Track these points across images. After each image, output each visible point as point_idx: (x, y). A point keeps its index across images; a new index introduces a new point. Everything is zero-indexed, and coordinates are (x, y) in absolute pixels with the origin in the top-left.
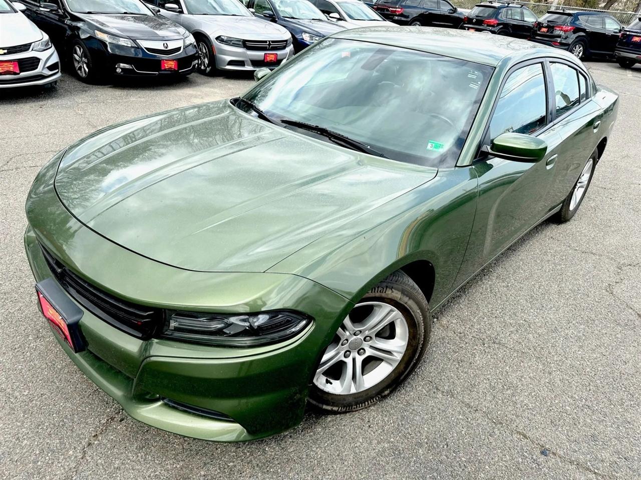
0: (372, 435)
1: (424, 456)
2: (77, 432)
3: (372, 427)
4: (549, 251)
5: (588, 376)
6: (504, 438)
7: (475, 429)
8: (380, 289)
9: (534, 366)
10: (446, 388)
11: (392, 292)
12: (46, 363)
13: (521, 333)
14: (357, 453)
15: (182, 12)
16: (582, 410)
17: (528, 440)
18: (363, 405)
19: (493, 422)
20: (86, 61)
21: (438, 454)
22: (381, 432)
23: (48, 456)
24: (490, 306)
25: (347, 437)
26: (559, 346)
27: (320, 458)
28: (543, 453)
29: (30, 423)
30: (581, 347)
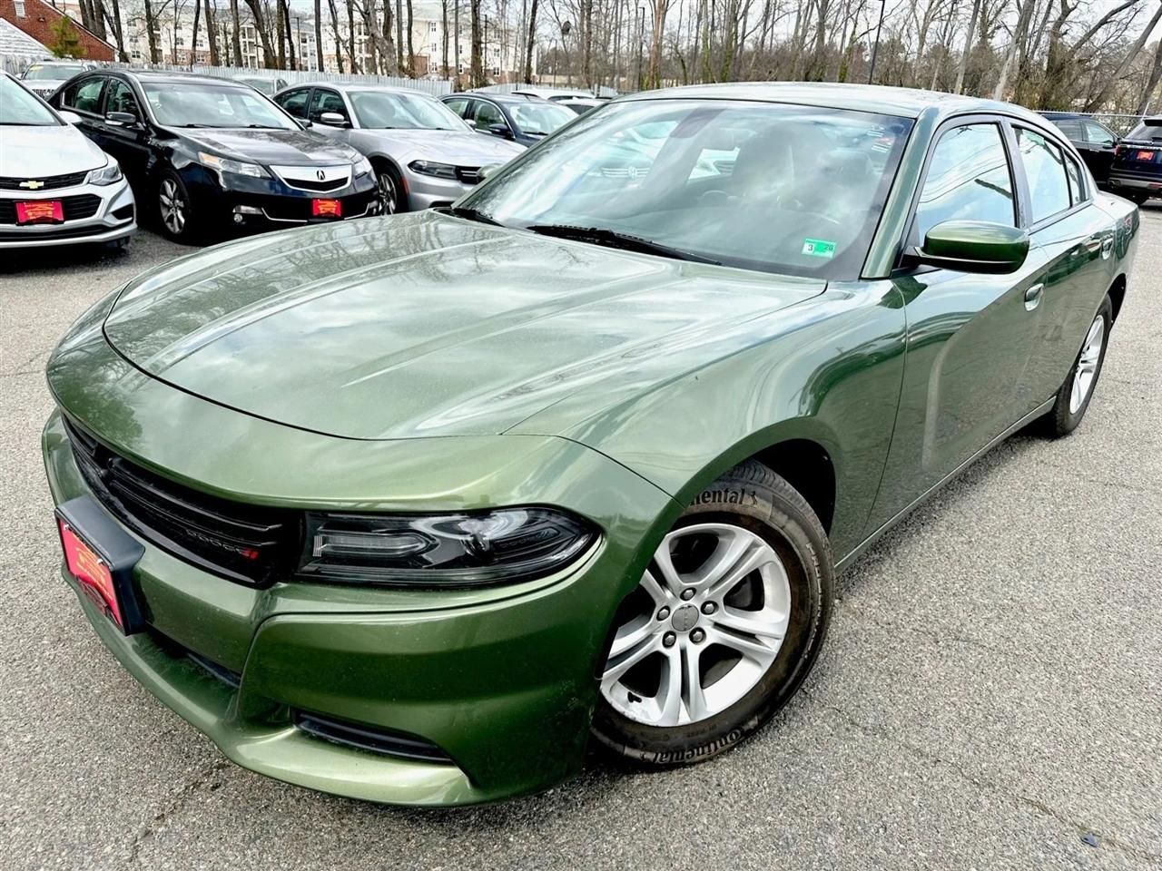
0: (726, 810)
1: (838, 849)
2: (125, 810)
3: (726, 796)
4: (1040, 483)
5: (1155, 697)
6: (1001, 813)
7: (940, 796)
8: (729, 495)
9: (1043, 680)
10: (871, 721)
11: (755, 502)
12: (72, 686)
13: (1008, 620)
14: (698, 846)
15: (350, 126)
16: (1154, 758)
17: (1051, 817)
18: (706, 749)
19: (974, 783)
20: (182, 205)
21: (867, 845)
22: (746, 805)
23: (60, 857)
24: (941, 576)
25: (675, 814)
26: (1086, 643)
27: (623, 855)
28: (1085, 841)
29: (30, 795)
30: (1131, 644)
